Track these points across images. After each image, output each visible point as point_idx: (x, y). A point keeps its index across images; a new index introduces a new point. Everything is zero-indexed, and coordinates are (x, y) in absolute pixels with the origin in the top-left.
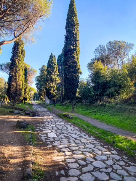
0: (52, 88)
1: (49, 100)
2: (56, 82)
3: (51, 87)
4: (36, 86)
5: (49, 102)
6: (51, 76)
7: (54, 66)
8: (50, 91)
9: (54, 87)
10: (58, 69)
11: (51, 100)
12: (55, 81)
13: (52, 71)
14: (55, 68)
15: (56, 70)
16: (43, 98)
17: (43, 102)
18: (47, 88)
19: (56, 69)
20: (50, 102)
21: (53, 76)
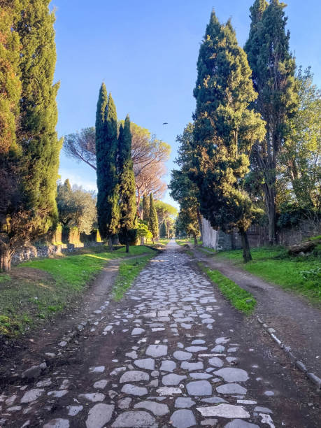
0: (230, 171)
1: (215, 232)
2: (249, 137)
3: (222, 165)
4: (170, 191)
5: (214, 239)
6: (221, 107)
7: (230, 58)
8: (219, 183)
9: (239, 162)
10: (249, 71)
11: (224, 230)
12: (244, 130)
13: (224, 87)
14: (234, 67)
15: (240, 78)
16: (194, 229)
17: (196, 241)
18: (201, 174)
19: (243, 73)
20: (220, 242)
21: (230, 110)
